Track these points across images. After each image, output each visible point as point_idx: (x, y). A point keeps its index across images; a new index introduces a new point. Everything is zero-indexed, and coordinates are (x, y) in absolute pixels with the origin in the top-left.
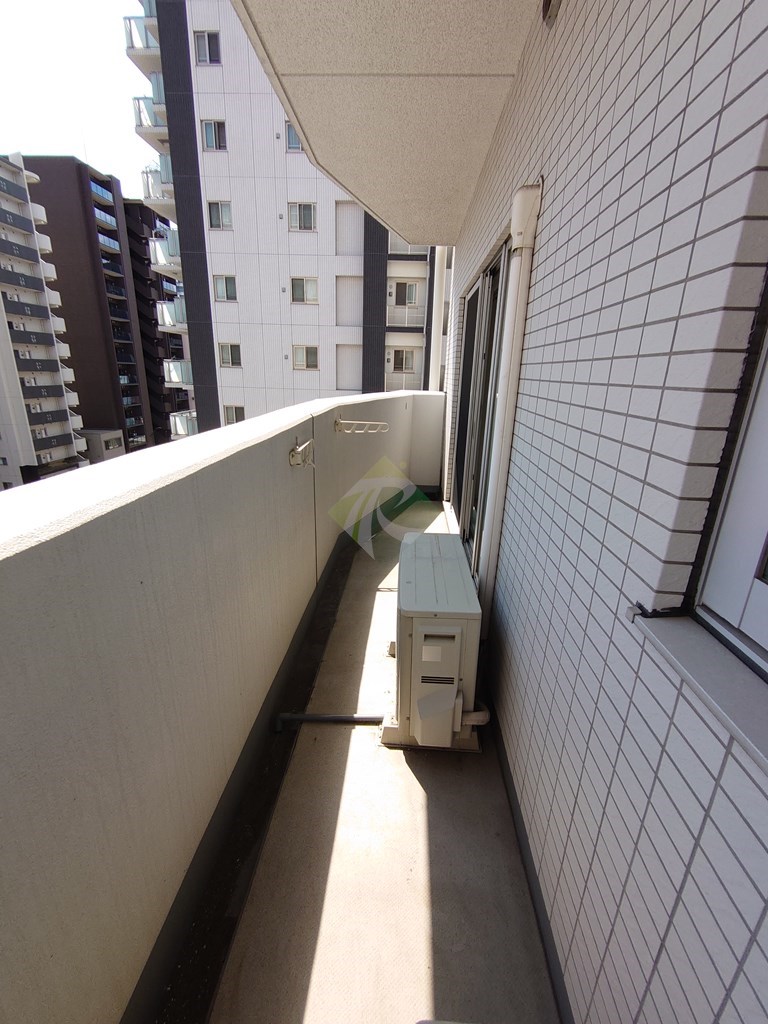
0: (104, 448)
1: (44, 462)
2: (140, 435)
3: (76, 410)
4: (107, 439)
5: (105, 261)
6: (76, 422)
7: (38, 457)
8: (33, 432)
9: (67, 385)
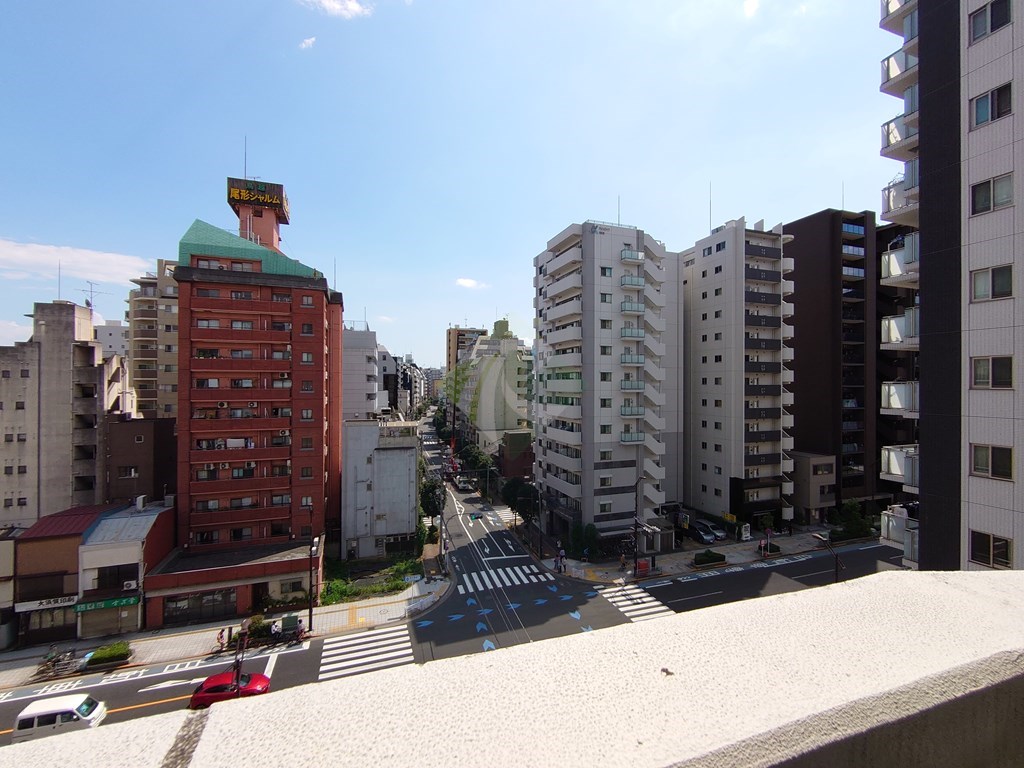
0: (811, 473)
1: (751, 476)
2: (857, 464)
3: (789, 432)
4: (815, 463)
5: (845, 291)
6: (788, 443)
7: (747, 471)
8: (747, 448)
9: (785, 407)
